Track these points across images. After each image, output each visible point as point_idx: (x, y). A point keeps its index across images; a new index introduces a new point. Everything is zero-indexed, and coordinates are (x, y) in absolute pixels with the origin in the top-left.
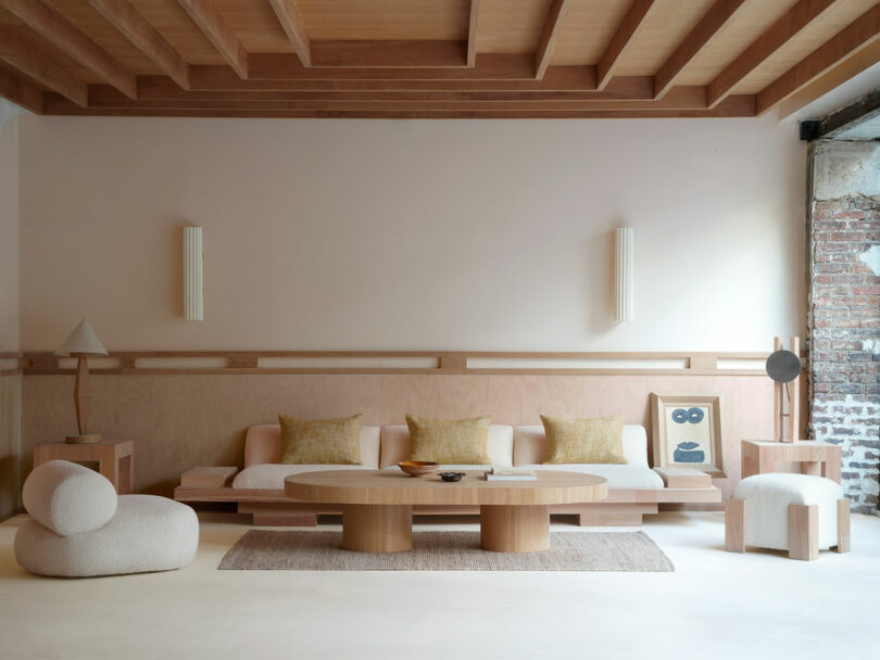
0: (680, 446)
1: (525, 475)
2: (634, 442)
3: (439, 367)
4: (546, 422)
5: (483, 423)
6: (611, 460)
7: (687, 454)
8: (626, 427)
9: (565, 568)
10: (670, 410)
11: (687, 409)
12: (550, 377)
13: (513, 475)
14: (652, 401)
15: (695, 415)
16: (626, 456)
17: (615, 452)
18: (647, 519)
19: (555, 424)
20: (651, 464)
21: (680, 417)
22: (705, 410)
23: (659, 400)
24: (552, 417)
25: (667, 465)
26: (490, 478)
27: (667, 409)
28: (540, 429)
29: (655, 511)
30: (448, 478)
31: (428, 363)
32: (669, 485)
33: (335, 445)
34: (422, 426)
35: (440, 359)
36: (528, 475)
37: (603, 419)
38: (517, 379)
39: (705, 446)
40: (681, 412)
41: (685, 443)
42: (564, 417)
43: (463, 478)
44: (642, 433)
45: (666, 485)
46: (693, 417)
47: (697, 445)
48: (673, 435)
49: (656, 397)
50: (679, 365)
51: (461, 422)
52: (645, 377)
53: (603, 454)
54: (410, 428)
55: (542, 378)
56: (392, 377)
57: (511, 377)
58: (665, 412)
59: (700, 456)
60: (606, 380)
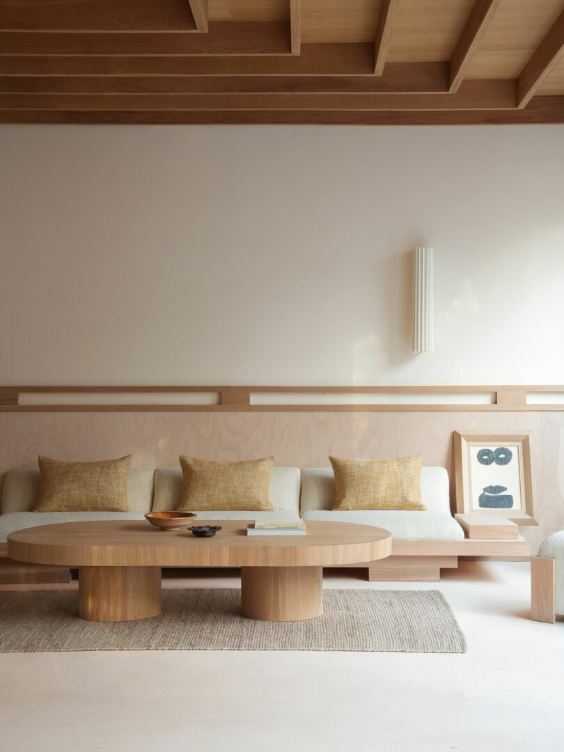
0: (485, 490)
1: (291, 528)
2: (434, 485)
3: (220, 404)
4: (334, 463)
5: (266, 466)
6: (406, 505)
7: (494, 498)
8: (424, 470)
9: (330, 648)
10: (475, 450)
11: (493, 449)
12: (341, 414)
13: (278, 528)
14: (455, 439)
15: (502, 456)
16: (423, 501)
17: (412, 498)
18: (445, 573)
19: (345, 466)
20: (453, 509)
21: (486, 458)
22: (514, 450)
23: (462, 439)
24: (341, 457)
25: (472, 510)
26: (250, 532)
27: (472, 448)
28: (329, 471)
29: (455, 565)
30: (199, 533)
31: (208, 399)
32: (470, 536)
33: (98, 491)
34: (197, 468)
35: (220, 394)
36: (296, 528)
37: (398, 460)
38: (305, 416)
39: (514, 489)
40: (487, 452)
41: (491, 487)
42: (356, 459)
43: (217, 533)
44: (443, 476)
45: (467, 535)
46: (501, 457)
47: (504, 489)
48: (478, 478)
49: (459, 436)
50: (485, 400)
51: (240, 464)
52: (447, 413)
53: (397, 499)
54: (184, 471)
55: (333, 414)
56: (168, 414)
57: (299, 414)
58: (470, 452)
59: (507, 502)
60: (403, 417)
